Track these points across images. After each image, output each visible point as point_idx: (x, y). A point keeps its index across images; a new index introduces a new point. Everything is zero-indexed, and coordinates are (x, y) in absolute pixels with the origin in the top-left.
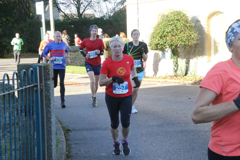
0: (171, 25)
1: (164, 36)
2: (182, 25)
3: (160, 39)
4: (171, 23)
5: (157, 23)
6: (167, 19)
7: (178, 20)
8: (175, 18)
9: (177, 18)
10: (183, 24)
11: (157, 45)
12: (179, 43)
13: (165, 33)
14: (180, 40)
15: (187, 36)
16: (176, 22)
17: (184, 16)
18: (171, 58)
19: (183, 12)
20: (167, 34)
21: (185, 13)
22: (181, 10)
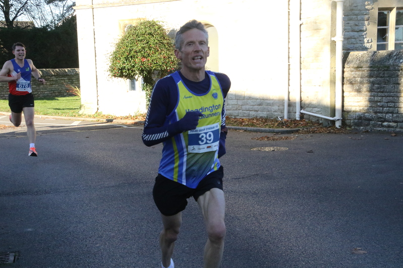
0: (141, 40)
1: (131, 57)
2: (156, 41)
3: (125, 62)
4: (140, 38)
5: (121, 37)
6: (135, 32)
7: (150, 34)
8: (146, 32)
9: (150, 31)
10: (158, 40)
11: (122, 69)
12: (154, 68)
13: (132, 53)
14: (155, 64)
15: (164, 57)
16: (147, 37)
17: (159, 28)
18: (143, 89)
19: (158, 23)
20: (135, 54)
21: (160, 24)
22: (155, 20)
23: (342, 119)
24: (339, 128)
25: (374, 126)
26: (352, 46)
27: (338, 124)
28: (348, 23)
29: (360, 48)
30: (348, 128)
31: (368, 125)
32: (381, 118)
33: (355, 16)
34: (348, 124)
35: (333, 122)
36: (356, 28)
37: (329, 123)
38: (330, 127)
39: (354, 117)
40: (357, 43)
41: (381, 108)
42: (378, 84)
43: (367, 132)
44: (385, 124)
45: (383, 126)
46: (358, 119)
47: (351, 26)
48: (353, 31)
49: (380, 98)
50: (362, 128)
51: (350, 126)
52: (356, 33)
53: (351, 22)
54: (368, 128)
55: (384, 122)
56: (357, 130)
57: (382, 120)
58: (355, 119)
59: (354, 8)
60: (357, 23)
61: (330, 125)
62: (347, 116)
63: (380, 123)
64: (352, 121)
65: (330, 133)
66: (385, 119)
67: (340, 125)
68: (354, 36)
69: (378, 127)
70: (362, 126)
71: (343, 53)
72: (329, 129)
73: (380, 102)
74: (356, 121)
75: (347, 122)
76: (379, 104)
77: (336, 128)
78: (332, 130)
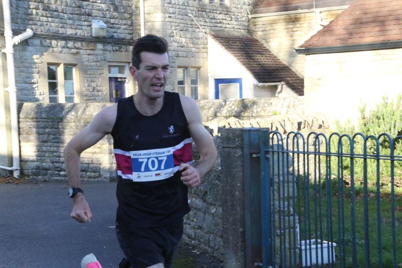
23: (20, 168)
24: (17, 177)
25: (52, 175)
26: (25, 97)
27: (16, 174)
28: (20, 75)
29: (34, 100)
30: (26, 178)
31: (46, 174)
32: (58, 167)
33: (26, 69)
34: (26, 174)
35: (11, 172)
36: (28, 80)
37: (7, 173)
38: (8, 177)
39: (32, 167)
40: (30, 95)
41: (58, 158)
42: (54, 135)
43: (45, 181)
44: (62, 173)
45: (60, 175)
46: (36, 169)
47: (23, 78)
48: (25, 83)
49: (56, 148)
50: (40, 177)
51: (28, 176)
52: (28, 85)
53: (22, 74)
54: (46, 177)
55: (60, 171)
56: (35, 179)
57: (59, 169)
58: (33, 169)
59: (24, 61)
60: (28, 76)
61: (9, 175)
62: (26, 166)
63: (57, 172)
64: (30, 171)
65: (8, 183)
66: (62, 168)
67: (19, 175)
68: (26, 88)
69: (56, 176)
70: (40, 176)
71: (17, 104)
72: (8, 179)
73: (56, 152)
74: (34, 171)
75: (25, 172)
76: (55, 154)
77: (15, 178)
78: (11, 180)
